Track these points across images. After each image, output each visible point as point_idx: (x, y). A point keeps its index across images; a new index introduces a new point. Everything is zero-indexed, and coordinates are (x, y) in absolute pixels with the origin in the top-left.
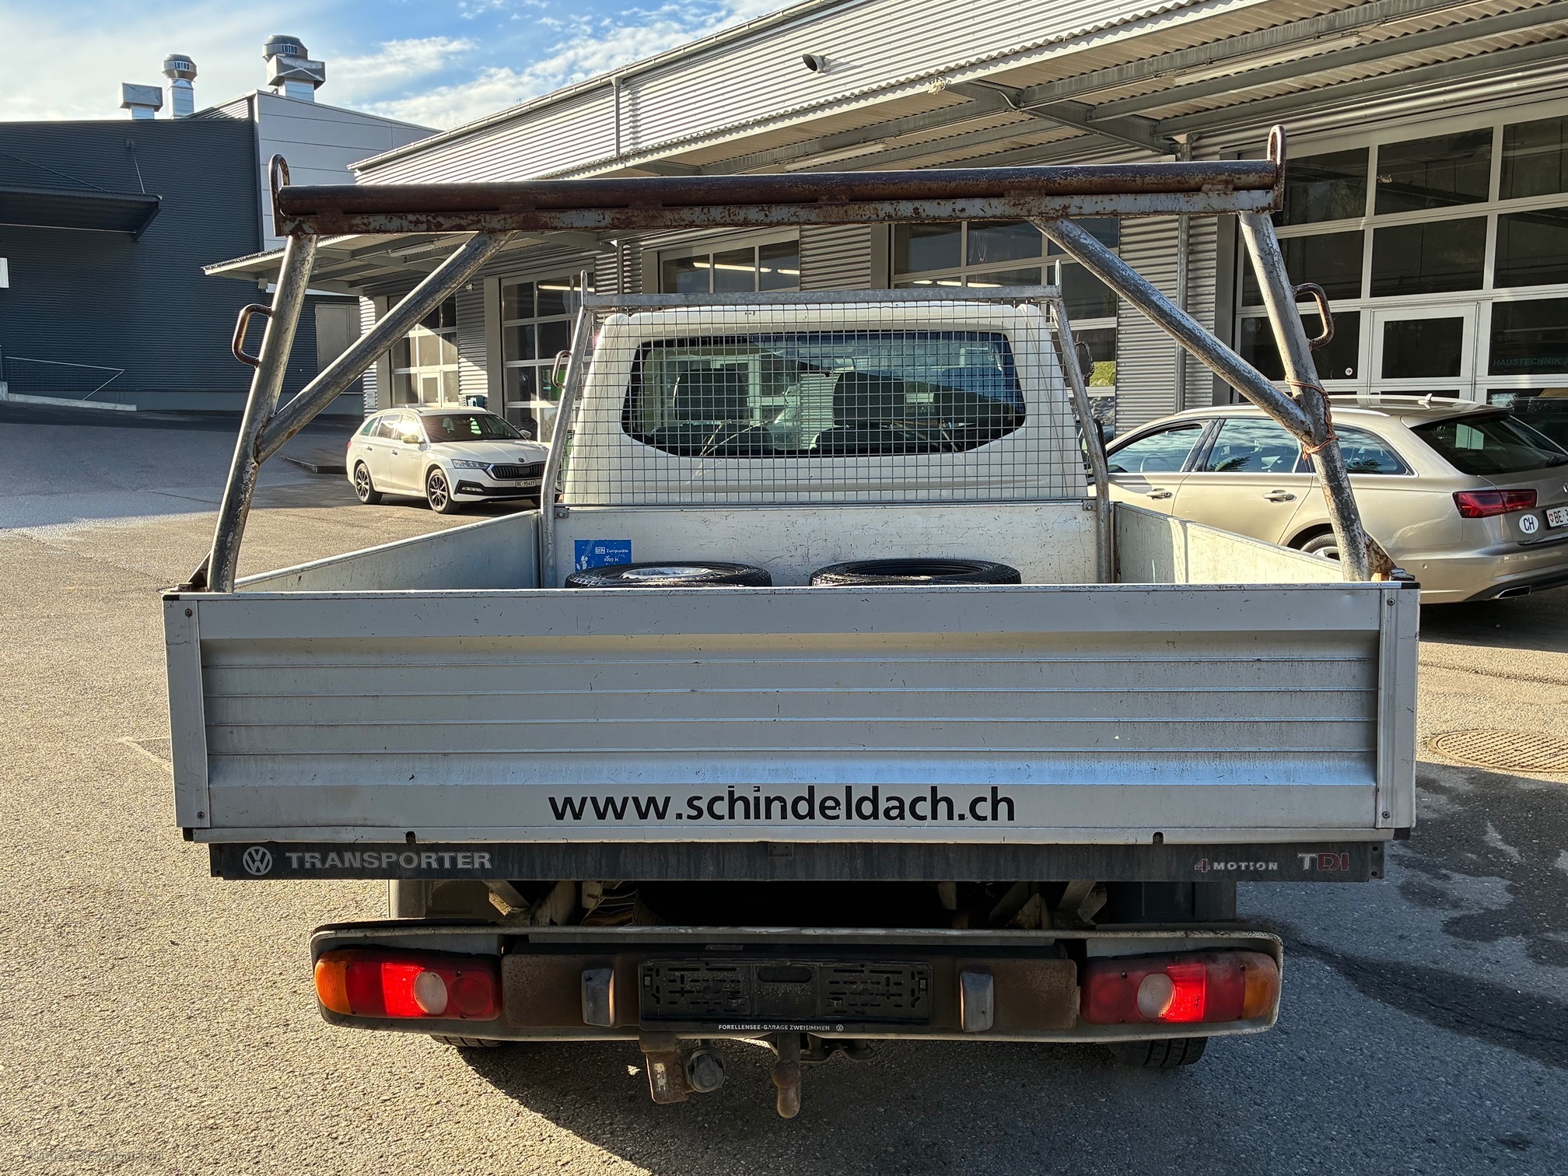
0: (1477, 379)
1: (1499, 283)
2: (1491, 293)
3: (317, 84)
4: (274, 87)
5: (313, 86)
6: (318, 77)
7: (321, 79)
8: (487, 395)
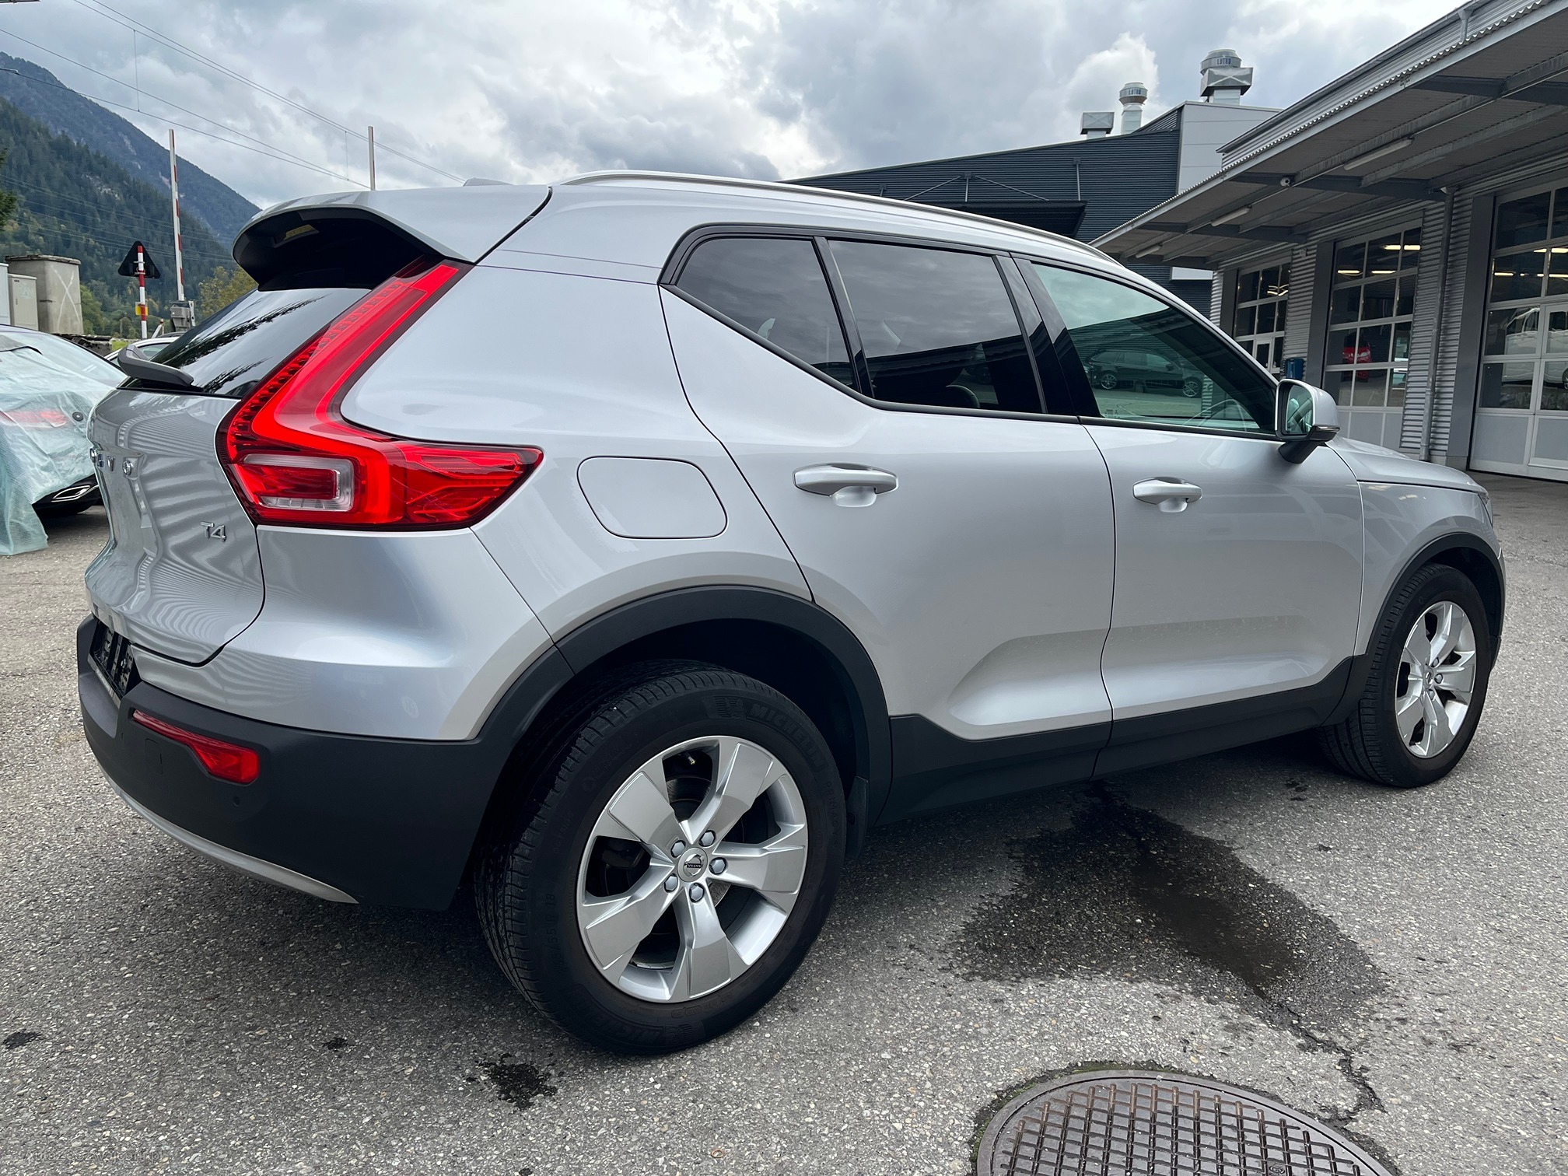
3: (1244, 89)
4: (1206, 97)
5: (1239, 91)
6: (1246, 83)
7: (1248, 84)
8: (1305, 359)
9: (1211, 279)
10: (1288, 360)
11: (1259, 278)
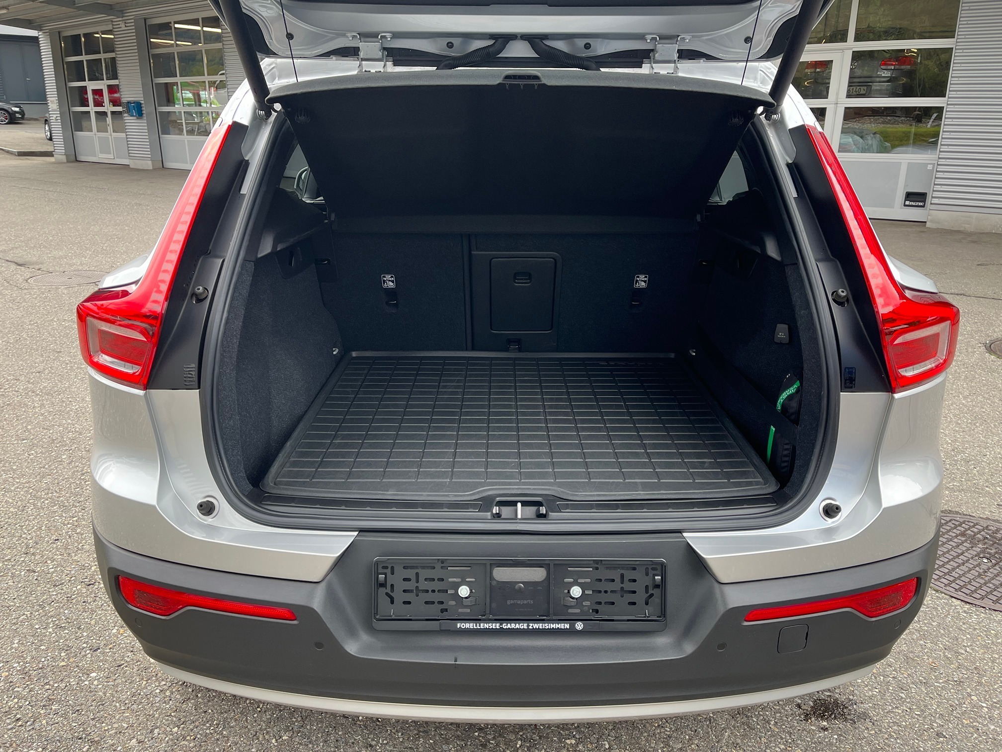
0: (839, 100)
1: (857, 39)
2: (852, 45)
8: (142, 102)
9: (37, 36)
10: (129, 102)
11: (80, 39)
